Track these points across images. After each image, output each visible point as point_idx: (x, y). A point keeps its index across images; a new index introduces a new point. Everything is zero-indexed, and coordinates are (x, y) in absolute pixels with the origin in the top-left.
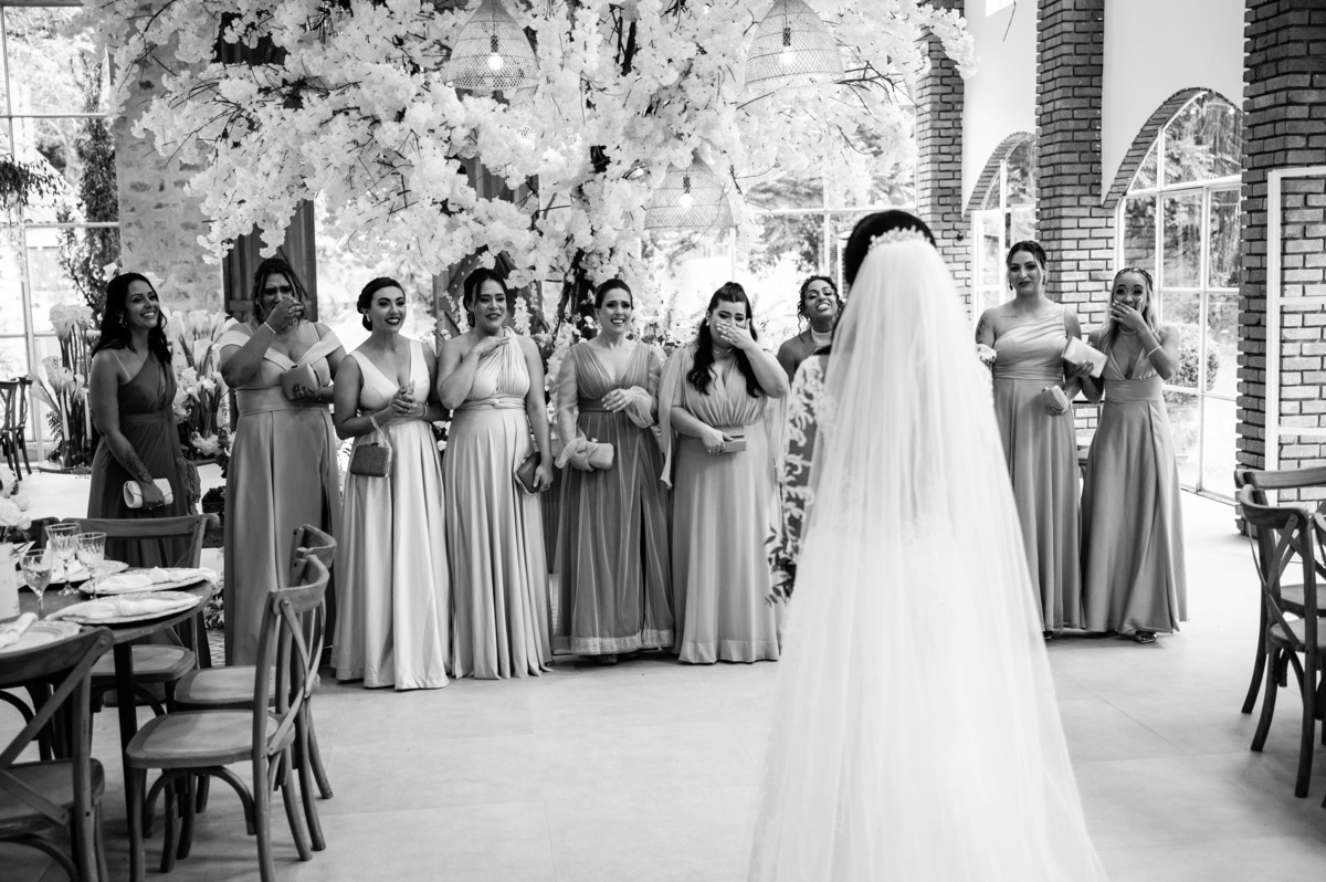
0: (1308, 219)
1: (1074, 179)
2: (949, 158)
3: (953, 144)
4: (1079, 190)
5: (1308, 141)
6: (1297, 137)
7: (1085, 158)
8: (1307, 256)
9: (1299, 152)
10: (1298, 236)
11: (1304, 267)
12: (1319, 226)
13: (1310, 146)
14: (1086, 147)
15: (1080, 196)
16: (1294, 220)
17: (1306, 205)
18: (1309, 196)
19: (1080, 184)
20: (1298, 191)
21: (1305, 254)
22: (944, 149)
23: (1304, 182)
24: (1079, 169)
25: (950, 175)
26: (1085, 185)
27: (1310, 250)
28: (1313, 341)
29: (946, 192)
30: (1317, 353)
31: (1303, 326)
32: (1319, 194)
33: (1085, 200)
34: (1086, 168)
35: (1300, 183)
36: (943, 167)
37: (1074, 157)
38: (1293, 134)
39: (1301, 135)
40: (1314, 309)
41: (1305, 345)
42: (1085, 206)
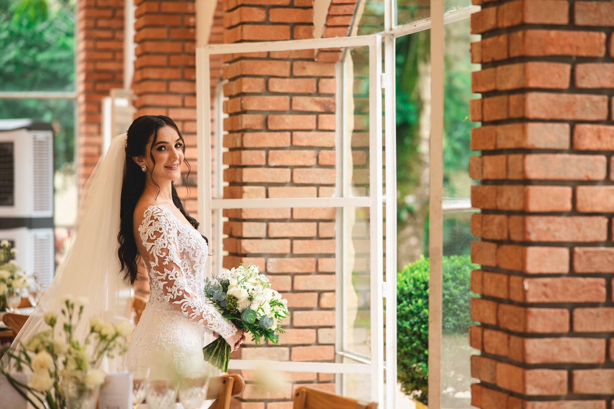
0: (271, 108)
1: (162, 60)
2: (107, 34)
3: (113, 17)
4: (168, 74)
5: (268, 15)
6: (255, 9)
7: (175, 34)
8: (271, 152)
9: (257, 26)
10: (258, 127)
11: (267, 166)
12: (284, 116)
13: (271, 20)
14: (177, 20)
15: (168, 81)
16: (252, 108)
17: (267, 91)
18: (271, 80)
19: (169, 66)
20: (256, 73)
21: (268, 149)
22: (102, 23)
23: (264, 62)
24: (167, 47)
25: (109, 56)
26: (175, 67)
27: (273, 145)
28: (282, 256)
29: (104, 76)
30: (286, 271)
31: (268, 237)
32: (285, 77)
33: (176, 86)
34: (176, 47)
35: (259, 64)
36: (101, 45)
37: (162, 33)
38: (249, 6)
39: (260, 6)
40: (280, 216)
41: (271, 260)
42: (176, 94)
